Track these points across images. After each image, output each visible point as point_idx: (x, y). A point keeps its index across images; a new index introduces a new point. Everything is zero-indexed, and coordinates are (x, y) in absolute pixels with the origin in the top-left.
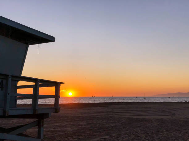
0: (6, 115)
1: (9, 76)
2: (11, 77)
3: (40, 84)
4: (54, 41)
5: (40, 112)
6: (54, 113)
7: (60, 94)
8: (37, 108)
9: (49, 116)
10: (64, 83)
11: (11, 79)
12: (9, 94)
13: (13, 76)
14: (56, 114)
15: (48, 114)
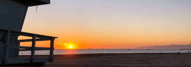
0: (5, 64)
1: (9, 32)
2: (10, 32)
3: (36, 38)
4: (49, 3)
5: (35, 61)
6: (49, 62)
7: (54, 47)
8: (33, 58)
9: (45, 64)
10: (57, 38)
11: (10, 34)
12: (8, 46)
13: (12, 32)
14: (50, 63)
15: (43, 63)
